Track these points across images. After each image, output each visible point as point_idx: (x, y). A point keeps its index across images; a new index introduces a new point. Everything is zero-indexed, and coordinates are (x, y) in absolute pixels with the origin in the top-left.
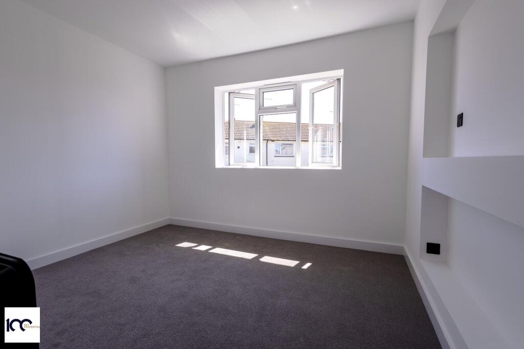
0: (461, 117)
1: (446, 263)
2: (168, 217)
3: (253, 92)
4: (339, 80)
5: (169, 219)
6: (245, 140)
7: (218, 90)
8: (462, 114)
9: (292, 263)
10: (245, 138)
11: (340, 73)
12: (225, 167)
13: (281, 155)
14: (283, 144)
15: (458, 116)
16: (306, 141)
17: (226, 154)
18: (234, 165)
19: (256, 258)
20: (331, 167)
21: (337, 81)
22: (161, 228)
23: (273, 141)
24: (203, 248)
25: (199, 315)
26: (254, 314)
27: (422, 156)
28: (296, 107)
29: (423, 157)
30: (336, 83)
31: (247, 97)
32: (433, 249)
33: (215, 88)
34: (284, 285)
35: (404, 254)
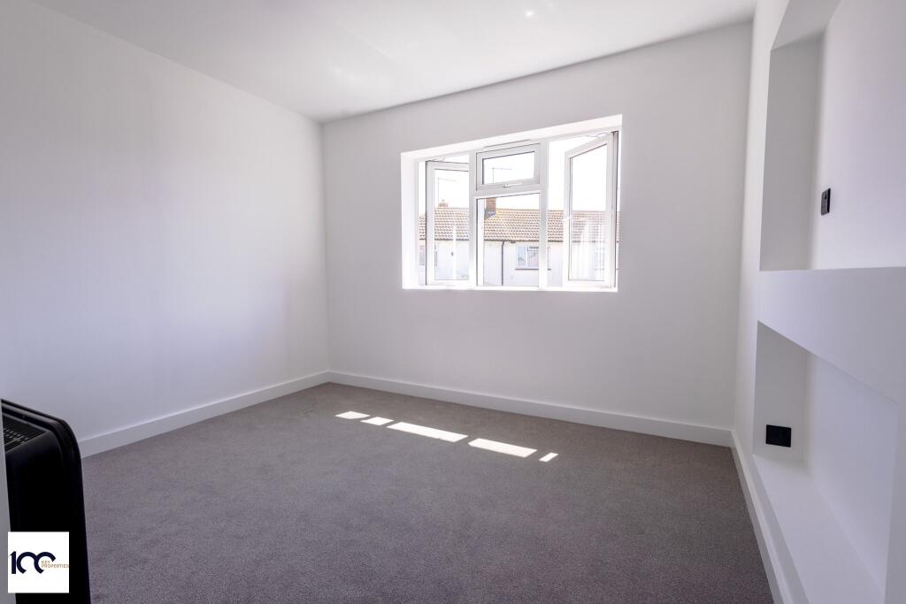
0: (827, 196)
1: (801, 463)
2: (328, 371)
3: (465, 159)
4: (615, 133)
5: (328, 373)
6: (454, 241)
7: (407, 158)
8: (829, 191)
9: (524, 452)
10: (455, 238)
11: (616, 121)
12: (419, 287)
13: (526, 267)
14: (531, 248)
15: (823, 194)
16: (558, 241)
17: (421, 265)
18: (434, 285)
19: (464, 442)
20: (602, 287)
21: (611, 136)
22: (314, 388)
23: (513, 242)
24: (378, 421)
25: (361, 530)
26: (451, 533)
27: (758, 268)
28: (538, 183)
29: (761, 269)
30: (610, 139)
31: (455, 167)
32: (779, 436)
33: (403, 154)
34: (506, 488)
35: (731, 446)
